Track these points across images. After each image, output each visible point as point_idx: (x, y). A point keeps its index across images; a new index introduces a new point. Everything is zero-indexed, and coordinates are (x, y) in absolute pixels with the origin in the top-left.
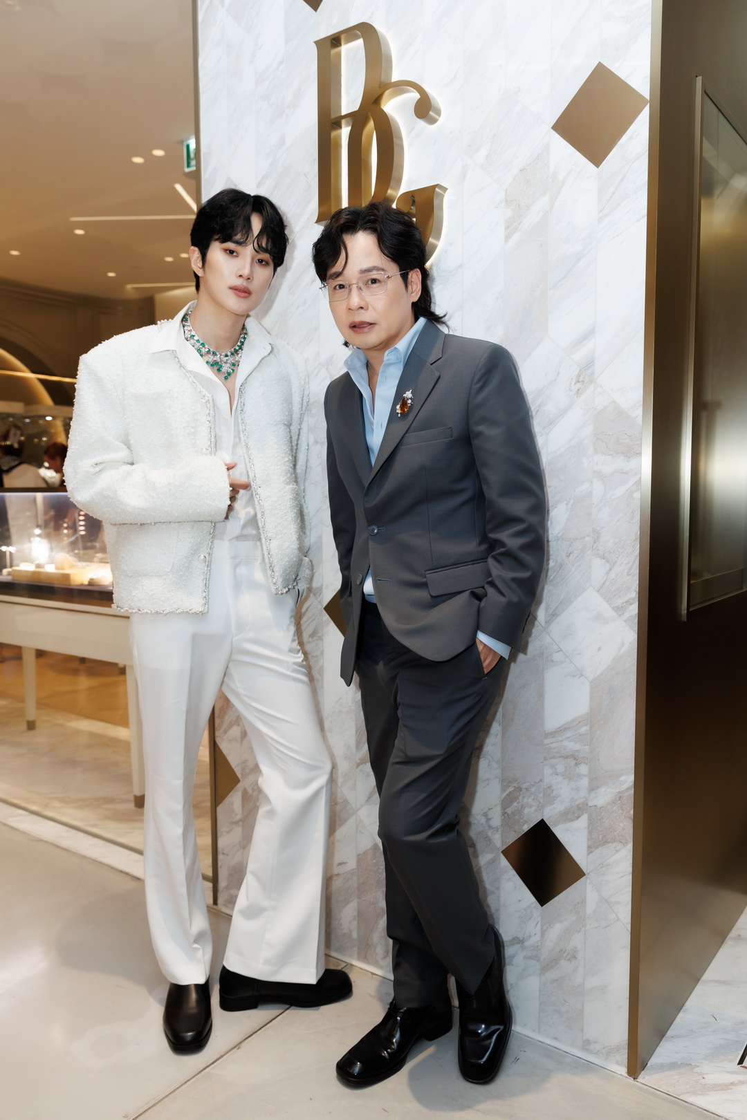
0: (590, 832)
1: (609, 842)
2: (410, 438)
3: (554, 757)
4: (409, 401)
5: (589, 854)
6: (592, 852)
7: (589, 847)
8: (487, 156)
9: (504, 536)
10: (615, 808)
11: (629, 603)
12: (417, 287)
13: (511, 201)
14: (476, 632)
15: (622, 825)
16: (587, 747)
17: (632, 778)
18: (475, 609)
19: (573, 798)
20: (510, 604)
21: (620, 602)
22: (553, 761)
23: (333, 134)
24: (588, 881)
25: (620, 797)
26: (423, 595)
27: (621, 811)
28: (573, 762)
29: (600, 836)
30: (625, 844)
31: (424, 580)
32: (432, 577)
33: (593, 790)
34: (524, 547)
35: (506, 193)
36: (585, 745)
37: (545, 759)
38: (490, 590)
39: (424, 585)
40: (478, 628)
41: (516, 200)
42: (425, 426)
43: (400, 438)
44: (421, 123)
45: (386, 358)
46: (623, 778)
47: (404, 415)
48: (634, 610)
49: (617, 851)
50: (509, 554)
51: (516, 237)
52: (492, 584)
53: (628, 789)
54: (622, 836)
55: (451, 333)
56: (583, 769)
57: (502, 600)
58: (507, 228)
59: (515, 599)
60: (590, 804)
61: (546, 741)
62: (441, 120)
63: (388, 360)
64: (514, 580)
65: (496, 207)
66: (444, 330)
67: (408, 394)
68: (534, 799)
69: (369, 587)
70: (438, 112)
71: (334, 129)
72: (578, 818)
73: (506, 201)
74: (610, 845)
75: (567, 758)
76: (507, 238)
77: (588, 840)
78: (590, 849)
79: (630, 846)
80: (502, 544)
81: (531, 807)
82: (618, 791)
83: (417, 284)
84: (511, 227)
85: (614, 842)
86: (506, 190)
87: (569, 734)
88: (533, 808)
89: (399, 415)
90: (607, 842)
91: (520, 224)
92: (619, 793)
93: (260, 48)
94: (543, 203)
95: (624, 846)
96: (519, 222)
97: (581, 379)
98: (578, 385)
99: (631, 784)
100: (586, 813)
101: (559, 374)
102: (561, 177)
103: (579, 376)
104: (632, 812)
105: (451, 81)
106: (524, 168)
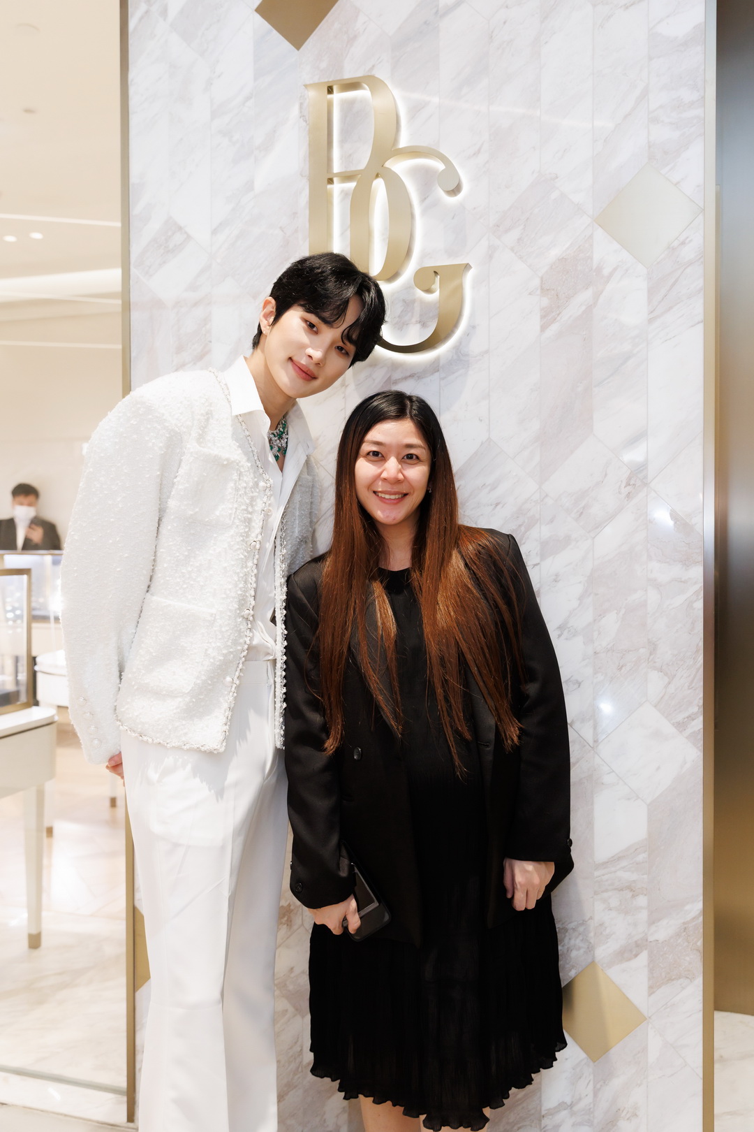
0: (651, 971)
1: (673, 980)
3: (606, 891)
5: (650, 995)
6: (653, 992)
7: (650, 987)
8: (518, 239)
10: (679, 941)
11: (691, 718)
13: (548, 290)
15: (688, 958)
16: (645, 876)
17: (700, 905)
19: (629, 935)
21: (680, 717)
22: (605, 895)
24: (650, 1026)
25: (685, 929)
27: (686, 944)
28: (629, 894)
29: (664, 974)
30: (692, 979)
33: (654, 923)
35: (543, 280)
36: (643, 875)
37: (596, 893)
41: (553, 289)
46: (688, 907)
48: (698, 724)
49: (684, 988)
51: (554, 328)
53: (694, 919)
54: (688, 970)
56: (642, 901)
58: (543, 317)
60: (651, 939)
61: (597, 874)
62: (463, 194)
65: (530, 294)
68: (582, 940)
72: (636, 956)
73: (542, 289)
74: (674, 982)
75: (622, 890)
76: (543, 328)
77: (649, 979)
78: (652, 990)
79: (699, 981)
81: (579, 949)
82: (682, 921)
84: (548, 317)
85: (680, 978)
86: (542, 278)
87: (624, 863)
88: (582, 951)
90: (671, 980)
91: (559, 315)
92: (684, 923)
93: (219, 76)
94: (585, 296)
95: (691, 981)
96: (558, 312)
97: (632, 482)
98: (629, 489)
99: (698, 912)
100: (646, 949)
101: (606, 475)
102: (606, 272)
103: (629, 478)
104: (700, 943)
105: (474, 154)
106: (563, 258)
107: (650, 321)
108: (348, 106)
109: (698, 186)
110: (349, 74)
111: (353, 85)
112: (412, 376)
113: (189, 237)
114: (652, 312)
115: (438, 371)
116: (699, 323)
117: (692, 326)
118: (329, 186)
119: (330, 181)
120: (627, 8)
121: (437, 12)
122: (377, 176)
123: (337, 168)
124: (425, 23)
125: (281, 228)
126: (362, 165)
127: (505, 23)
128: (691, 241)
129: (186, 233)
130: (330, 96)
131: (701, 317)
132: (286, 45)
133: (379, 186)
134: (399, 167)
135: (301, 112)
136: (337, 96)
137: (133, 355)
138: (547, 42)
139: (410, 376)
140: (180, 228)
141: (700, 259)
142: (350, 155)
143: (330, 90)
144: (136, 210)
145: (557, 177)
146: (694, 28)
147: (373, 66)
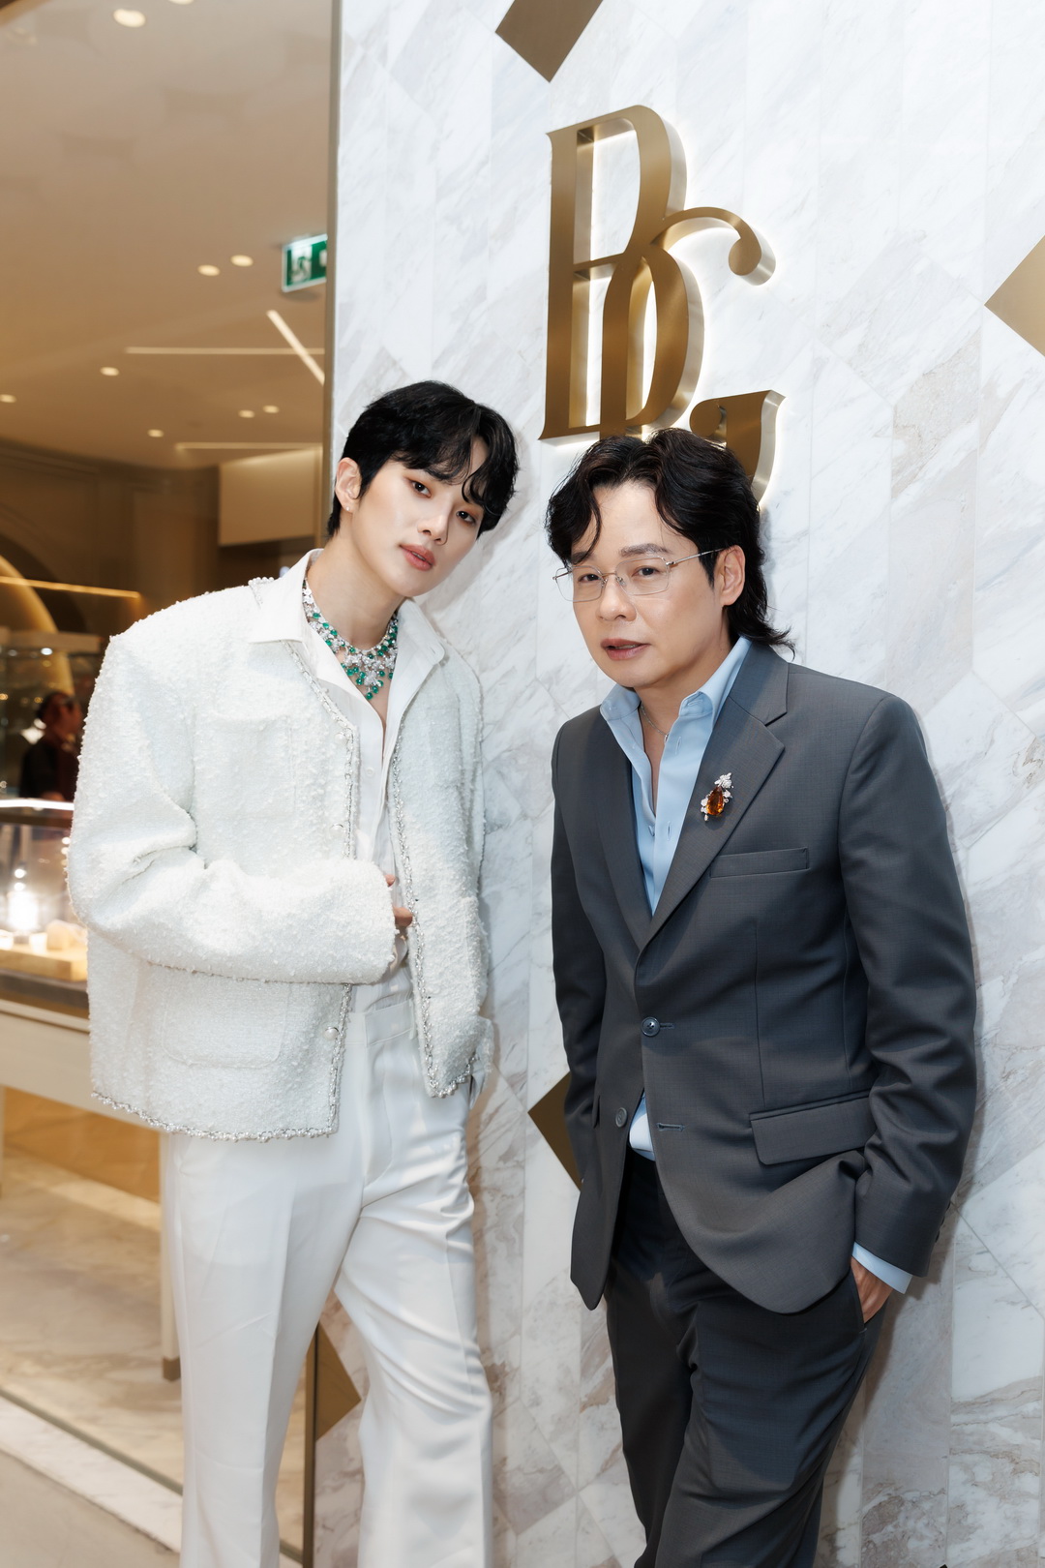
2: (726, 863)
3: (970, 1451)
4: (727, 794)
8: (860, 346)
9: (902, 1056)
12: (736, 578)
13: (904, 427)
14: (851, 1249)
16: (1037, 1442)
18: (849, 1199)
19: (1007, 1536)
20: (918, 1196)
22: (969, 1458)
23: (577, 287)
26: (743, 1159)
28: (1009, 1468)
31: (748, 1131)
32: (763, 1126)
34: (944, 1084)
35: (896, 412)
36: (1034, 1438)
37: (952, 1451)
38: (877, 1163)
39: (748, 1141)
40: (854, 1237)
41: (914, 426)
42: (754, 845)
43: (708, 862)
44: (739, 281)
45: (682, 711)
47: (715, 818)
50: (914, 1096)
51: (913, 491)
52: (881, 1150)
55: (798, 662)
56: (1030, 1483)
57: (904, 1187)
58: (895, 473)
59: (927, 1186)
61: (954, 1419)
62: (775, 278)
63: (687, 714)
64: (926, 1147)
65: (876, 436)
66: (786, 655)
67: (724, 781)
68: (927, 1525)
69: (640, 1134)
70: (771, 267)
71: (579, 280)
73: (896, 426)
75: (996, 1456)
76: (896, 491)
80: (900, 1074)
81: (922, 1538)
83: (736, 573)
84: (903, 474)
86: (896, 409)
87: (1001, 1411)
88: (926, 1543)
89: (706, 818)
91: (921, 468)
94: (966, 435)
96: (920, 464)
97: (1037, 756)
98: (1031, 767)
101: (992, 742)
103: (1032, 749)
105: (795, 212)
106: (931, 372)
123: (596, 252)
126: (623, 245)
129: (401, 369)
130: (588, 145)
132: (534, 76)
136: (598, 145)
143: (585, 137)
145: (924, 237)
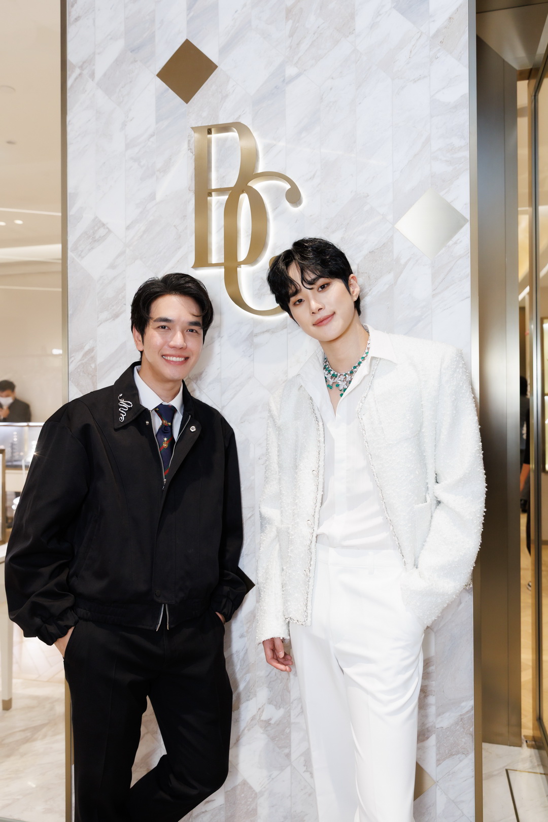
0: (438, 749)
1: (454, 755)
5: (438, 765)
6: (440, 764)
7: (438, 760)
10: (457, 728)
13: (363, 272)
15: (463, 740)
17: (471, 703)
19: (423, 723)
24: (438, 787)
25: (462, 719)
27: (462, 730)
29: (447, 751)
30: (467, 755)
33: (440, 715)
36: (432, 681)
41: (367, 272)
44: (290, 205)
46: (463, 704)
49: (461, 761)
53: (467, 712)
54: (464, 748)
56: (431, 700)
60: (437, 726)
62: (302, 206)
72: (428, 738)
73: (359, 272)
74: (454, 756)
77: (437, 755)
78: (439, 762)
79: (471, 756)
82: (460, 714)
85: (458, 754)
90: (452, 755)
91: (370, 290)
92: (461, 715)
93: (131, 120)
94: (388, 278)
95: (466, 756)
96: (370, 289)
99: (470, 708)
100: (434, 733)
102: (403, 261)
104: (472, 729)
105: (310, 178)
106: (373, 251)
107: (434, 296)
108: (222, 143)
109: (465, 204)
110: (222, 121)
111: (224, 128)
112: (267, 331)
113: (109, 231)
114: (434, 290)
115: (286, 328)
116: (467, 298)
117: (463, 300)
118: (209, 198)
119: (210, 194)
120: (415, 82)
121: (284, 81)
122: (243, 192)
123: (214, 185)
124: (276, 87)
125: (175, 226)
126: (232, 184)
127: (331, 89)
128: (461, 242)
129: (108, 228)
130: (209, 136)
131: (469, 294)
132: (178, 100)
133: (244, 199)
134: (258, 185)
135: (189, 146)
136: (214, 136)
137: (70, 312)
138: (360, 103)
139: (266, 331)
140: (104, 225)
141: (467, 254)
142: (224, 177)
143: (209, 132)
144: (71, 212)
145: (368, 196)
146: (461, 96)
147: (240, 116)
